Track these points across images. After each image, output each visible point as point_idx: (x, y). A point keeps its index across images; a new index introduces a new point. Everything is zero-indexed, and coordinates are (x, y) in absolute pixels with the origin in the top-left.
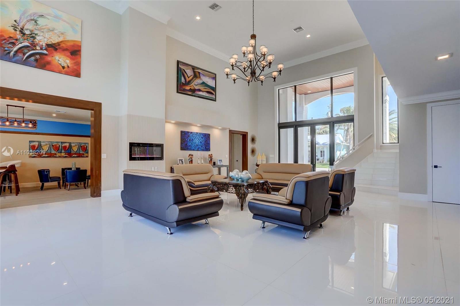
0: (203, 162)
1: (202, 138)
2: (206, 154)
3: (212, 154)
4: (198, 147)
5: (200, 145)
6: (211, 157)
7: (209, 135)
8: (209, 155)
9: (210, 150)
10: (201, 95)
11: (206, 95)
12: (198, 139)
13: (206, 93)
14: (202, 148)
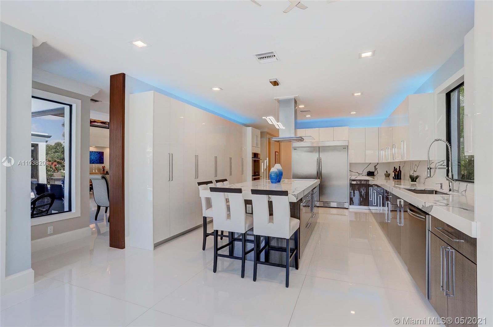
0: (97, 171)
1: (97, 155)
2: (100, 166)
3: (104, 166)
4: (93, 161)
5: (95, 160)
6: (104, 168)
7: (103, 152)
8: (103, 167)
9: (103, 163)
10: (96, 125)
11: (101, 125)
12: (94, 156)
13: (100, 123)
14: (97, 162)
